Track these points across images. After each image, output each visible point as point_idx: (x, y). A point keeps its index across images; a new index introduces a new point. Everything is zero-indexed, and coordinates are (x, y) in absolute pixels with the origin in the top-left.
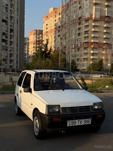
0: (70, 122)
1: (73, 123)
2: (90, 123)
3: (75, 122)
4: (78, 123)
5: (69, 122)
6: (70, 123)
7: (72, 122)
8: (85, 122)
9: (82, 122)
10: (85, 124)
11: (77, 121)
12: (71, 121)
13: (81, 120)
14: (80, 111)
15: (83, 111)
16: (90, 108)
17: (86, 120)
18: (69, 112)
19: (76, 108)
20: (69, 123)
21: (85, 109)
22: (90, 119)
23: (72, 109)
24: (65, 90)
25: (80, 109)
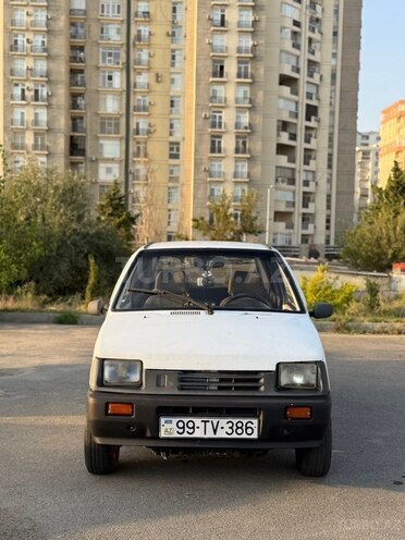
0: (171, 422)
1: (183, 427)
2: (255, 436)
3: (191, 425)
4: (201, 428)
5: (166, 422)
6: (169, 428)
7: (181, 425)
8: (235, 428)
9: (224, 428)
10: (235, 436)
11: (198, 421)
12: (175, 420)
13: (215, 421)
14: (220, 388)
15: (229, 388)
16: (262, 381)
17: (235, 421)
18: (169, 388)
19: (201, 376)
20: (168, 426)
21: (237, 381)
22: (255, 421)
23: (186, 377)
24: (216, 313)
25: (221, 380)
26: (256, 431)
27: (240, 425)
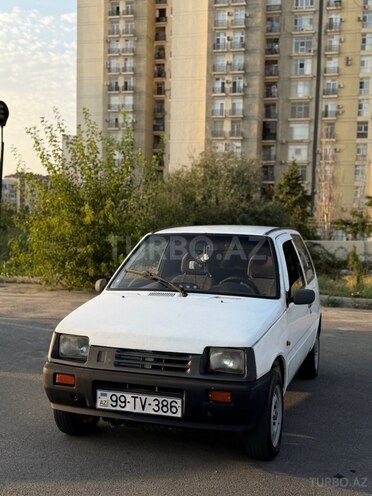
0: (106, 395)
1: (116, 401)
2: (179, 415)
3: (123, 399)
4: (132, 403)
5: (102, 395)
6: (105, 400)
7: (114, 398)
8: (161, 406)
9: (151, 405)
10: (160, 413)
11: (129, 397)
12: (109, 394)
13: (143, 398)
14: (154, 367)
15: (159, 368)
16: (190, 363)
17: (161, 399)
18: (107, 363)
19: (136, 354)
20: (103, 399)
21: (167, 361)
22: (179, 401)
23: (123, 355)
25: (156, 360)
26: (180, 410)
27: (165, 403)
